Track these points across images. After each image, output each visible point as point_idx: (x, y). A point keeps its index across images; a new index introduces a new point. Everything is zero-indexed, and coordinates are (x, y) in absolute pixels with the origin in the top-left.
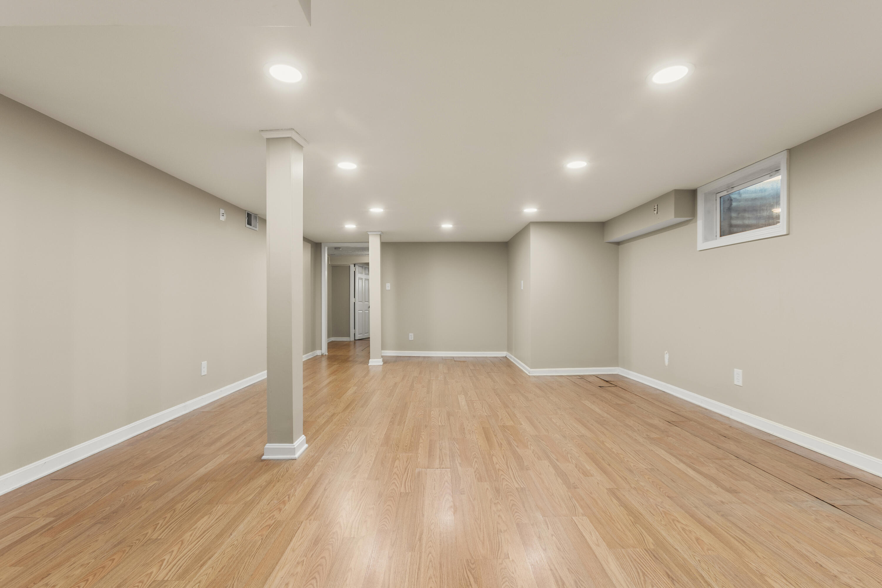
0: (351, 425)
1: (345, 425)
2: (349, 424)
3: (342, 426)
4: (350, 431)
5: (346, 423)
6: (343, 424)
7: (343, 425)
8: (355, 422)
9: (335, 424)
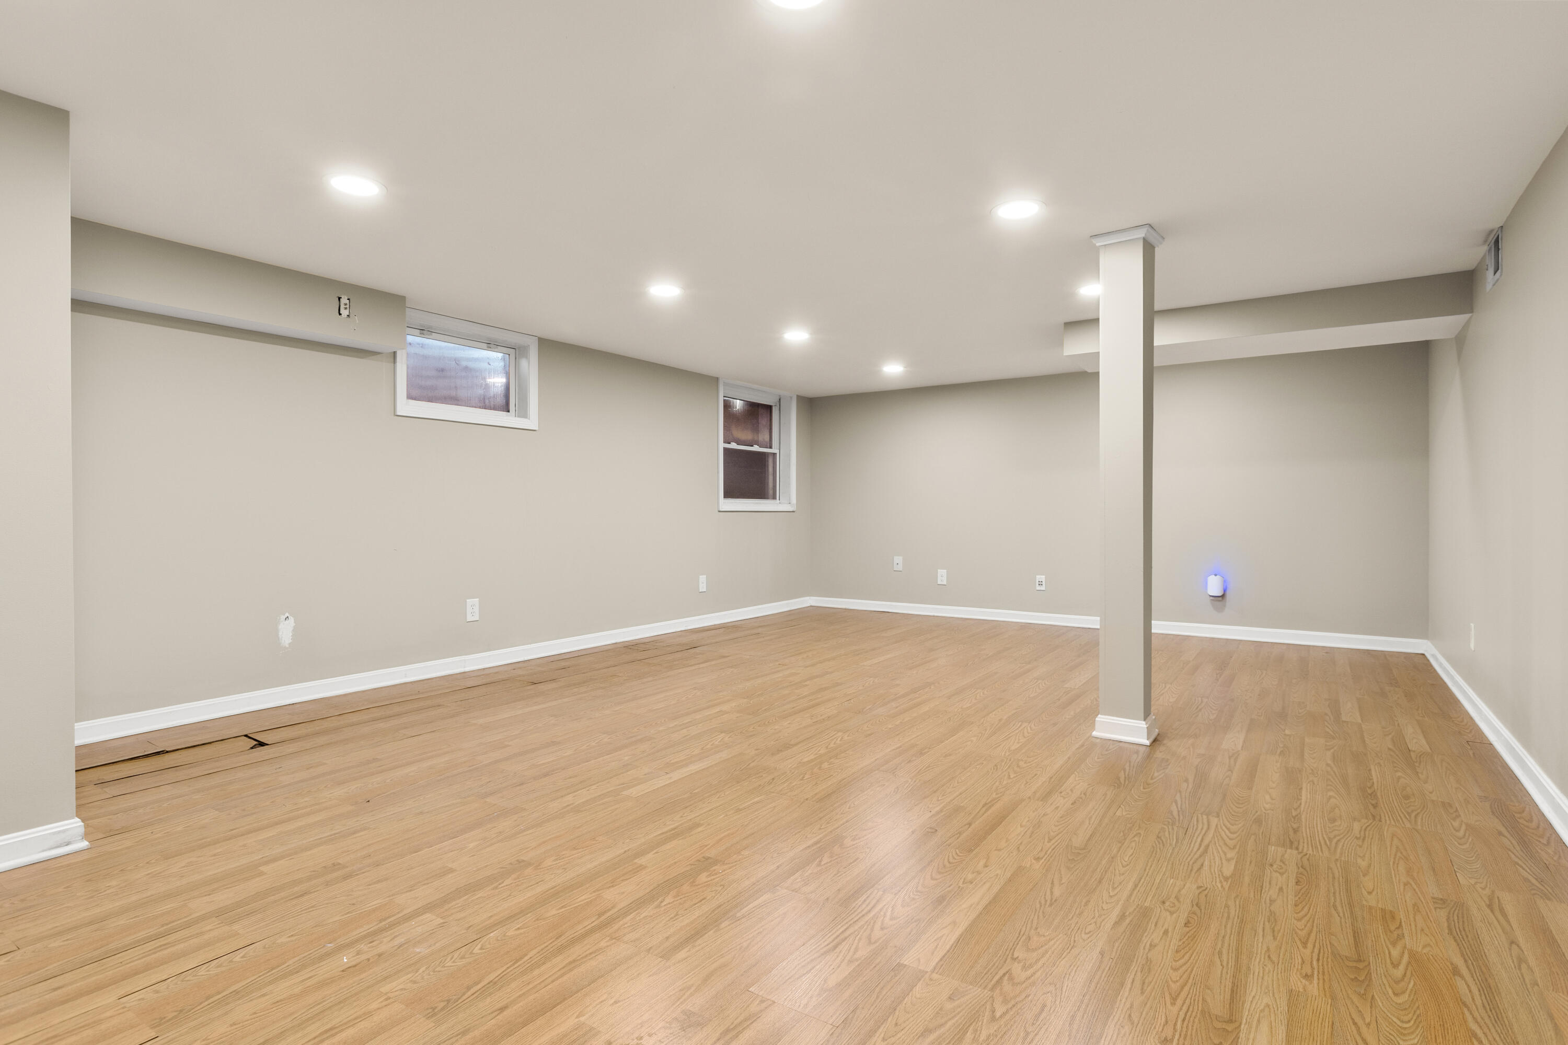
0: (1010, 760)
1: (1021, 763)
2: (1012, 763)
3: (1030, 762)
4: (1014, 750)
5: (1018, 766)
6: (1025, 765)
7: (1025, 763)
8: (999, 767)
9: (1043, 769)
